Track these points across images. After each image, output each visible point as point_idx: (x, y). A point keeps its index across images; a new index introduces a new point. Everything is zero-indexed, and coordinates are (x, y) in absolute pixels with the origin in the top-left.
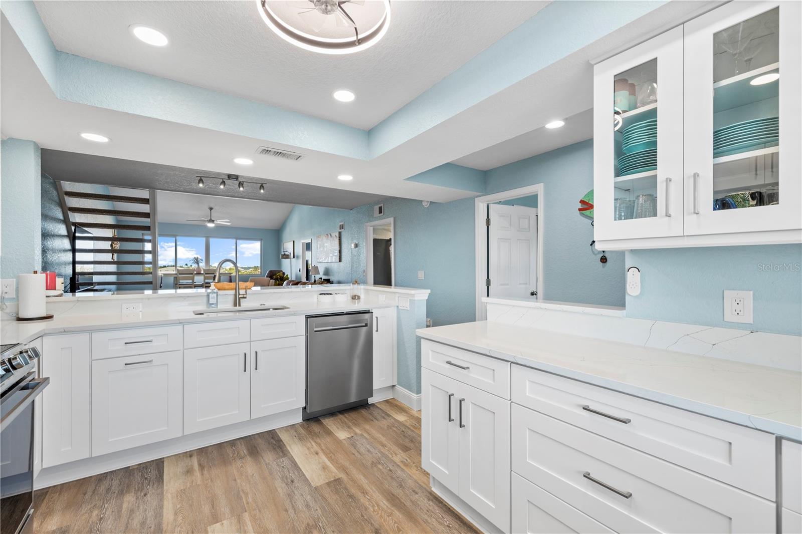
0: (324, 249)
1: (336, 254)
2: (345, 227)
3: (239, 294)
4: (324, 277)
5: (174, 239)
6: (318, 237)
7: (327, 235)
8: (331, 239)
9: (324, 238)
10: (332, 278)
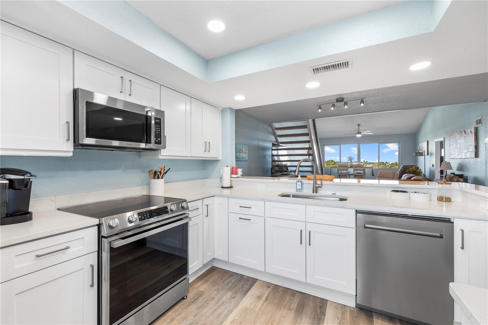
0: (457, 145)
1: (471, 150)
2: (483, 122)
3: (316, 184)
4: (457, 173)
5: (339, 146)
6: (451, 135)
7: (461, 132)
8: (465, 135)
9: (457, 135)
10: (466, 174)
